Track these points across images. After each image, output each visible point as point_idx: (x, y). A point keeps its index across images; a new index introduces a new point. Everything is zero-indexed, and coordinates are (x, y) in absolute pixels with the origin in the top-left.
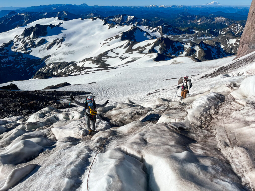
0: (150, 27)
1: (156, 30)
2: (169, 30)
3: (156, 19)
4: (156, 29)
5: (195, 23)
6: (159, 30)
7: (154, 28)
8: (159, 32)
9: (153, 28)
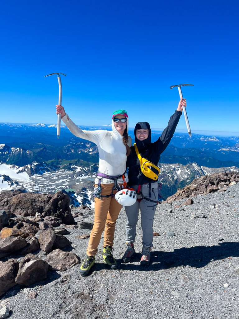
0: (16, 166)
1: (23, 170)
2: (40, 169)
3: (40, 145)
4: (23, 168)
5: (86, 152)
6: (26, 170)
7: (21, 167)
8: (27, 173)
9: (19, 168)
